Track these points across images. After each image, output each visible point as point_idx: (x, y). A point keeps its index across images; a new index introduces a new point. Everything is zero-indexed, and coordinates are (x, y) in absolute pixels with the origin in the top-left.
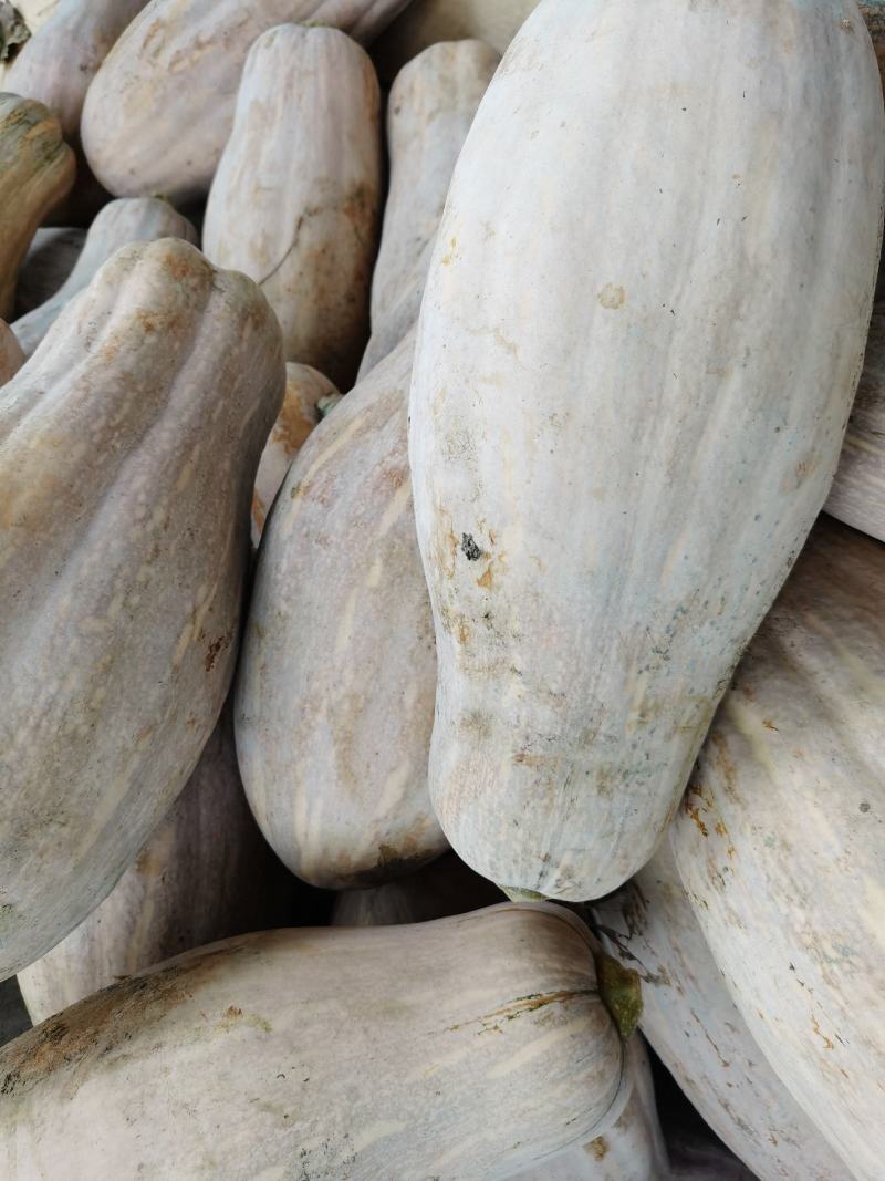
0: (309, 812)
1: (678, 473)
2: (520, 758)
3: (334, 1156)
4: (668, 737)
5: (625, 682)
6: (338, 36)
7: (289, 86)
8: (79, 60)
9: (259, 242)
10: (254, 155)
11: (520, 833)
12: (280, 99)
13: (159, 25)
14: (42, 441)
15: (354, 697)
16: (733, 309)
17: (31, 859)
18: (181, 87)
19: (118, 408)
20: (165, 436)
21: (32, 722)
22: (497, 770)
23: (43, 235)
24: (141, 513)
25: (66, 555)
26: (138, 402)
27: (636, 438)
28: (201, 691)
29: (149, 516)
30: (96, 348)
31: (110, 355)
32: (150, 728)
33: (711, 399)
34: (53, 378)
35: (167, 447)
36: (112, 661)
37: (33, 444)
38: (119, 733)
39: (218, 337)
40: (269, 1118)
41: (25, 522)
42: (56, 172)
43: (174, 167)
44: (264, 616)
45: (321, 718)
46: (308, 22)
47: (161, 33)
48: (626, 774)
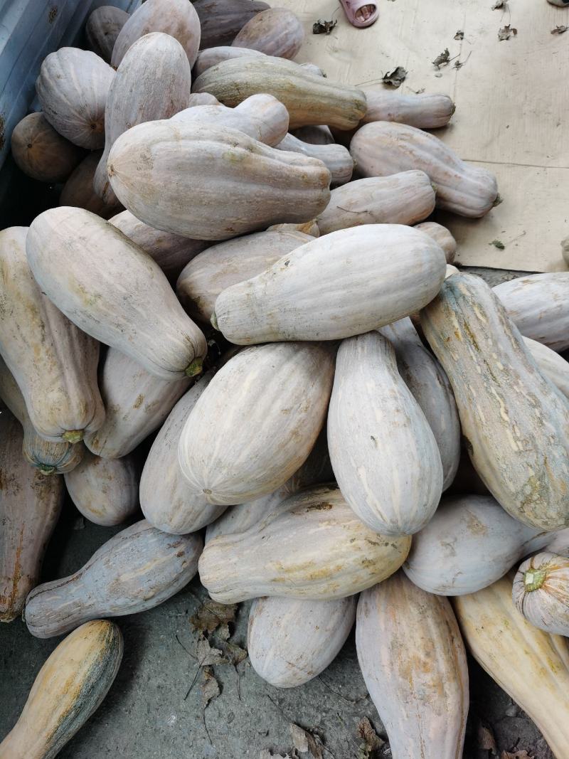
0: (200, 273)
1: (322, 291)
2: (248, 295)
3: (133, 303)
4: (268, 324)
5: (275, 306)
6: (433, 195)
7: (408, 188)
8: (391, 112)
9: (353, 202)
10: (381, 187)
11: (232, 303)
12: (402, 187)
13: (411, 136)
14: (264, 164)
15: (236, 269)
16: (358, 284)
17: (169, 203)
18: (395, 152)
19: (280, 178)
20: (278, 193)
21: (202, 190)
22: (243, 292)
23: (326, 128)
24: (258, 194)
25: (240, 181)
26: (284, 182)
27: (324, 279)
28: (219, 230)
29: (258, 197)
30: (292, 166)
31: (291, 171)
32: (208, 220)
33: (339, 289)
34: (279, 159)
35: (276, 194)
36: (221, 203)
37: (262, 162)
38: (205, 212)
39: (310, 196)
40: (135, 285)
41: (245, 168)
42: (346, 123)
43: (368, 162)
44: (244, 240)
45: (227, 264)
46: (434, 184)
47: (409, 138)
48: (256, 318)
